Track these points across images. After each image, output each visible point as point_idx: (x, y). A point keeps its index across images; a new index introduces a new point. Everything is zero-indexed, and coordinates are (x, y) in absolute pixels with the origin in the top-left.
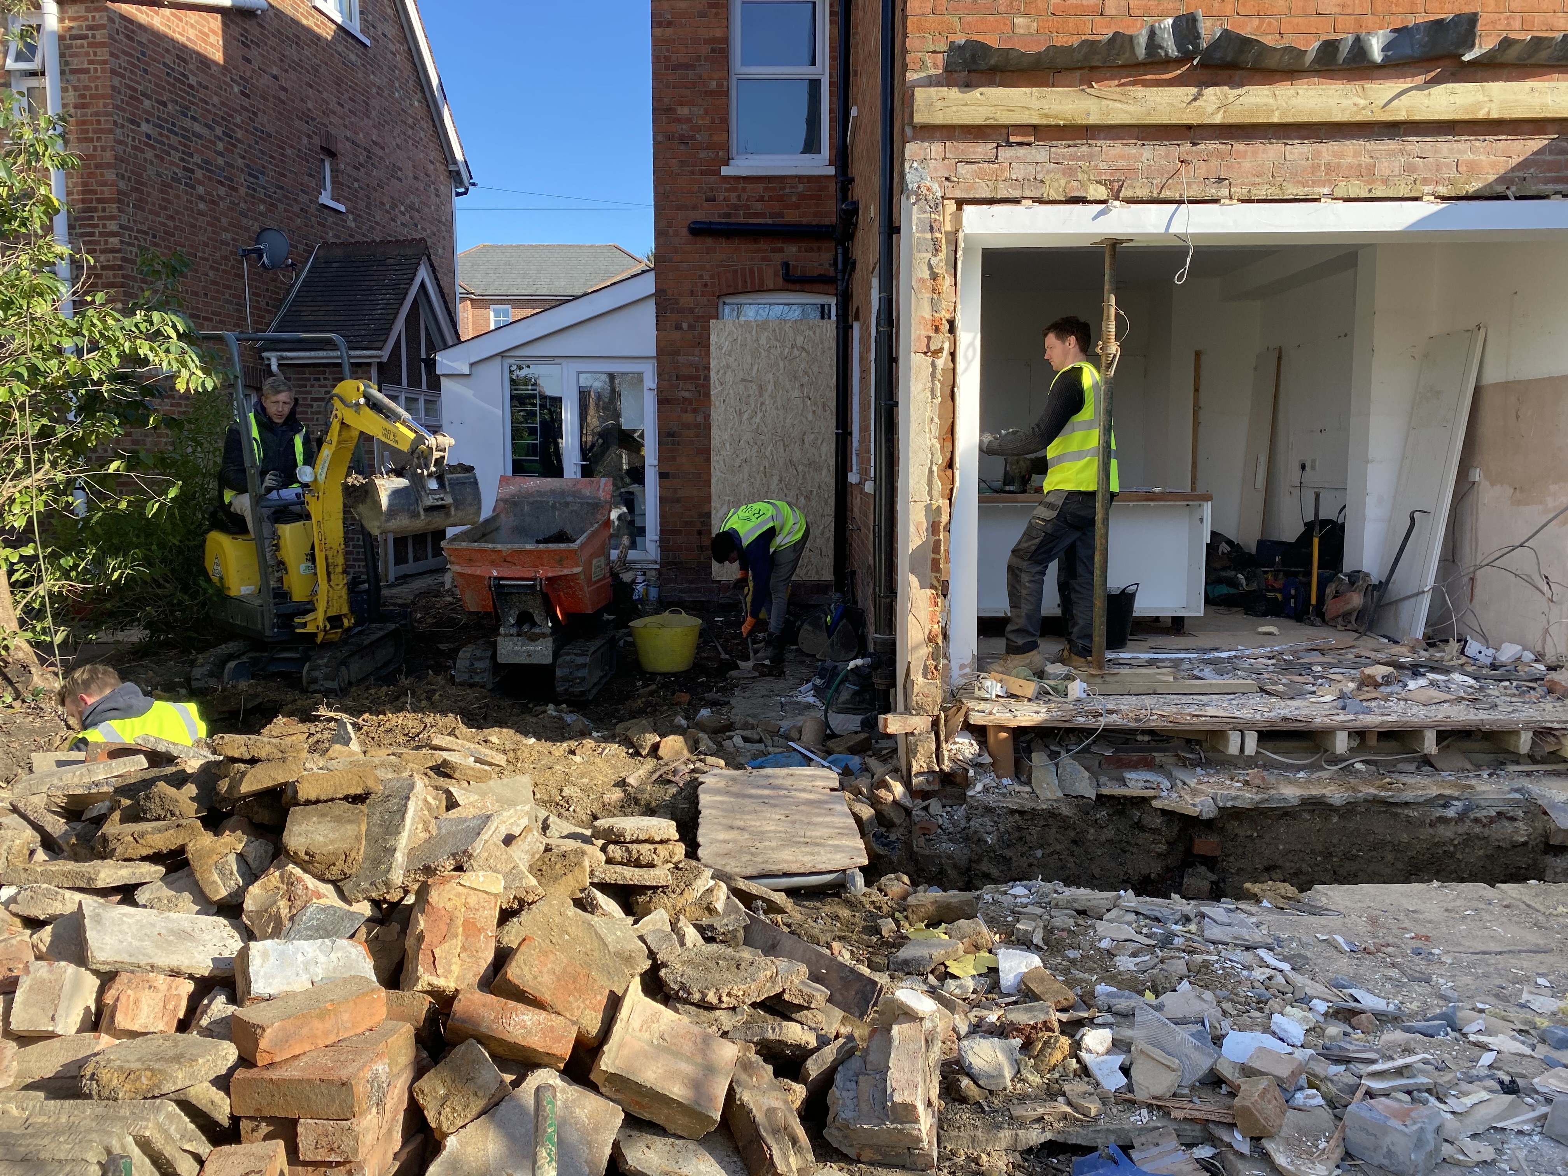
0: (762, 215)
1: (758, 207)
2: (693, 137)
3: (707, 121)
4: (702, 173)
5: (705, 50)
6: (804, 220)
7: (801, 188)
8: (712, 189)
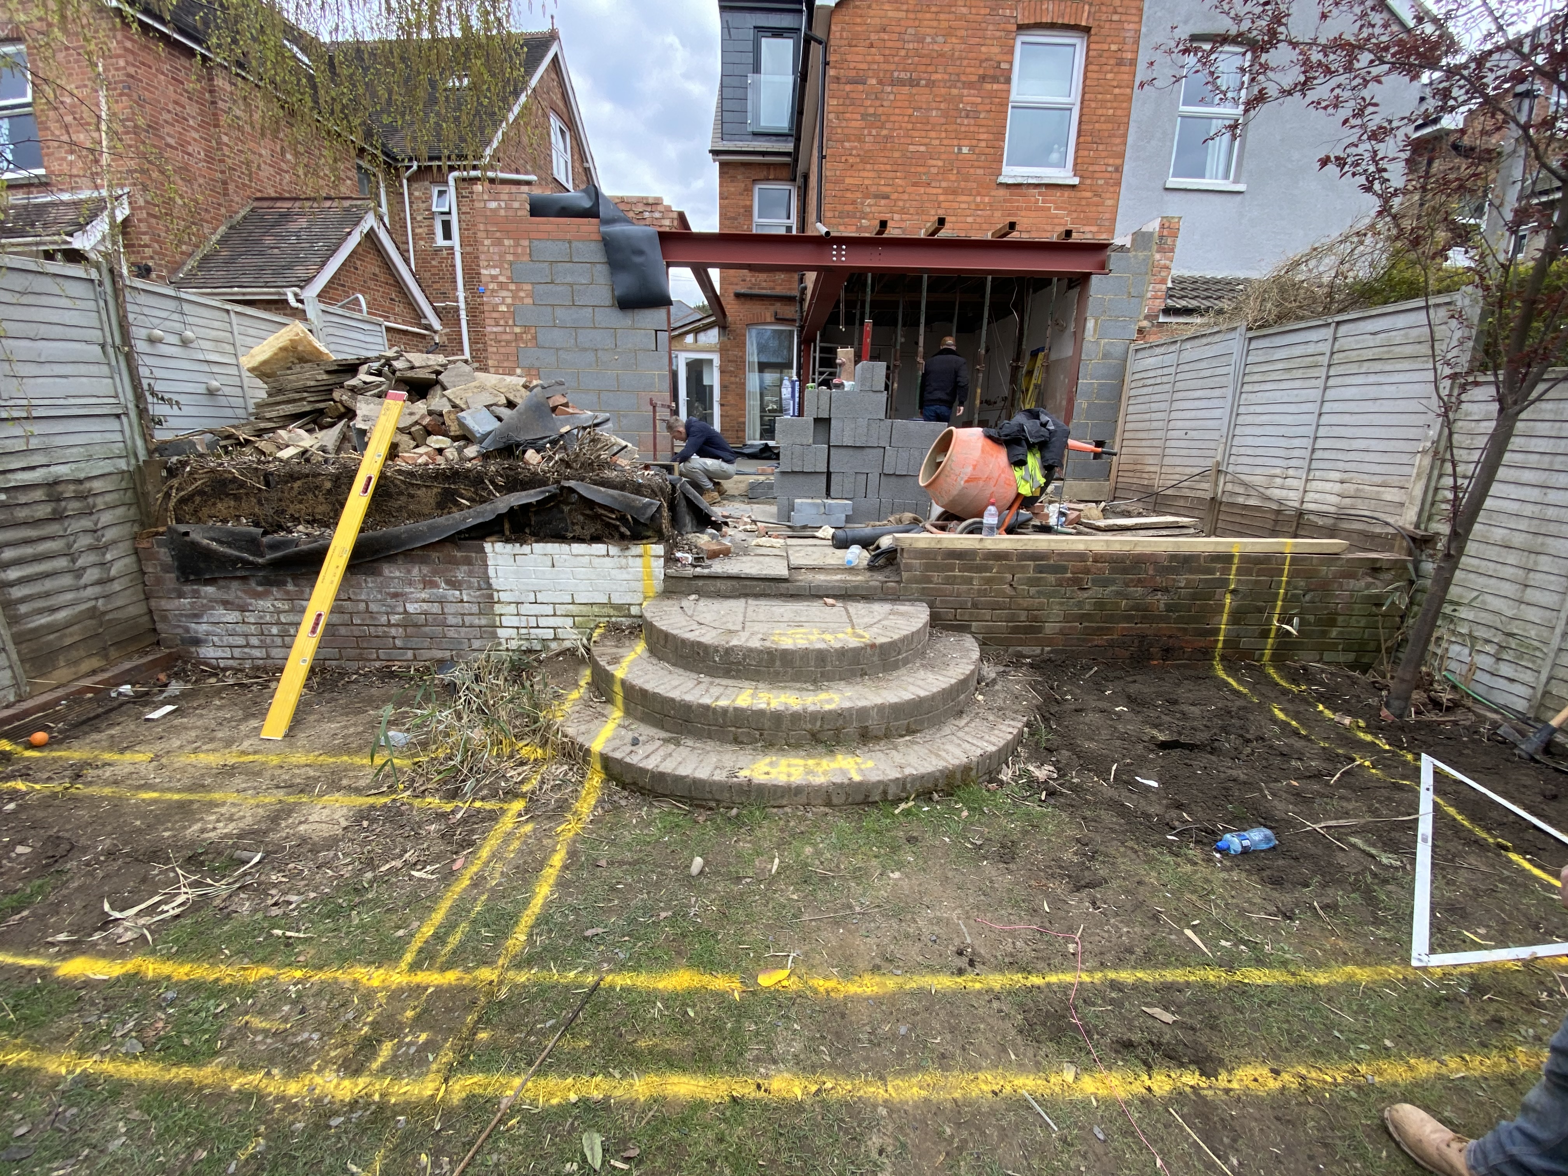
0: (766, 288)
5: (742, 211)
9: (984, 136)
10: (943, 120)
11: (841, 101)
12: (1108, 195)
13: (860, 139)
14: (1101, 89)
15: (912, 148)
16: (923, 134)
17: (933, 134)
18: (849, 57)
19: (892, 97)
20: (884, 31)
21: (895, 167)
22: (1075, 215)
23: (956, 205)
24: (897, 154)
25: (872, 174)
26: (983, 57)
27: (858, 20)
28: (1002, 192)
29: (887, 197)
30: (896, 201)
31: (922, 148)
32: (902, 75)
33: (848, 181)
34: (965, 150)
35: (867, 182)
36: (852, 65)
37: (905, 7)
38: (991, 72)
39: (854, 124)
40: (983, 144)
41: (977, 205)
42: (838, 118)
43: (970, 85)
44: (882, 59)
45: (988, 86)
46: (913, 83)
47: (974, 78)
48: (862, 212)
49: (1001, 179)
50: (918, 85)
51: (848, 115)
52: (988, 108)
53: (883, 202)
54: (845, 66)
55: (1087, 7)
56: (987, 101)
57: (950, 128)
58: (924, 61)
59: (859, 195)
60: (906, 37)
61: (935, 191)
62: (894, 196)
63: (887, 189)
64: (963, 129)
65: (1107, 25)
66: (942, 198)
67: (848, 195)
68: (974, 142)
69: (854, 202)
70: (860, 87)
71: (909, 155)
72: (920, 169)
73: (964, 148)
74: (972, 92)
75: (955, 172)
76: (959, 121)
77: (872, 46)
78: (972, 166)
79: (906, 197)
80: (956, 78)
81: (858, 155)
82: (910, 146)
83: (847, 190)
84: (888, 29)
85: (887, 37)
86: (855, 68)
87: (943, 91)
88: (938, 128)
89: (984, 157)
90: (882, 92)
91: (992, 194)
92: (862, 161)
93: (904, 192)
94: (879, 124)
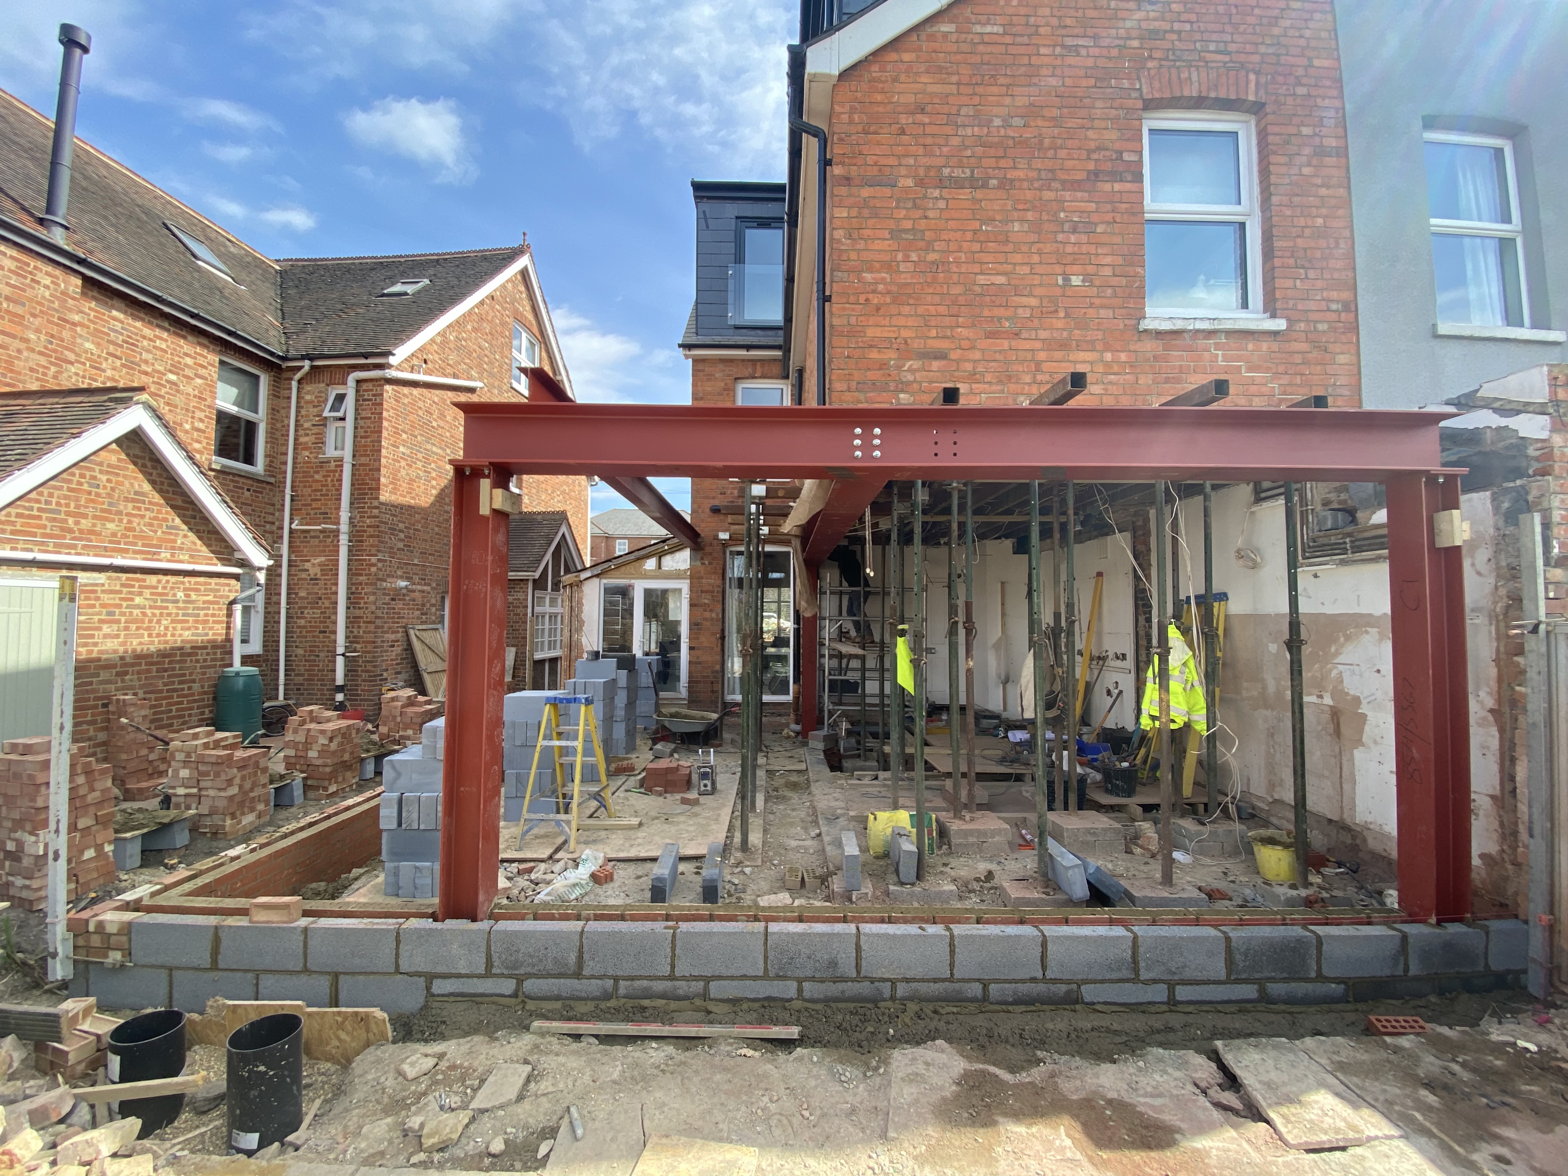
8: (724, 488)
9: (1108, 260)
10: (1033, 237)
11: (854, 212)
12: (1338, 348)
13: (889, 266)
15: (982, 279)
16: (1001, 258)
17: (1018, 258)
18: (865, 149)
19: (942, 204)
20: (923, 111)
21: (955, 310)
22: (1285, 380)
24: (956, 290)
25: (913, 322)
26: (1092, 145)
27: (879, 97)
28: (1149, 346)
29: (941, 356)
30: (958, 361)
31: (1001, 280)
32: (957, 172)
33: (871, 332)
34: (1076, 281)
35: (905, 333)
36: (870, 160)
37: (954, 79)
38: (1108, 166)
39: (878, 245)
40: (1107, 271)
41: (1107, 365)
42: (850, 237)
43: (1075, 185)
44: (921, 150)
45: (1106, 187)
46: (977, 184)
47: (1081, 176)
48: (899, 381)
49: (1147, 324)
50: (985, 186)
51: (866, 232)
52: (1109, 217)
53: (936, 365)
54: (860, 162)
55: (1252, 77)
56: (1107, 207)
57: (1048, 248)
58: (992, 152)
59: (893, 355)
60: (960, 120)
61: (1027, 345)
62: (955, 355)
63: (942, 344)
64: (1069, 249)
65: (1290, 101)
66: (1042, 356)
68: (1091, 269)
69: (883, 365)
70: (887, 191)
71: (978, 289)
72: (1001, 312)
73: (1073, 278)
74: (1079, 195)
75: (1062, 314)
76: (1060, 237)
77: (903, 132)
78: (1092, 305)
79: (977, 355)
80: (1050, 175)
81: (888, 293)
82: (979, 277)
83: (871, 346)
84: (929, 108)
85: (927, 120)
86: (875, 164)
87: (1029, 195)
88: (1025, 248)
89: (1109, 291)
90: (925, 197)
91: (1132, 348)
92: (895, 301)
93: (972, 348)
94: (921, 244)
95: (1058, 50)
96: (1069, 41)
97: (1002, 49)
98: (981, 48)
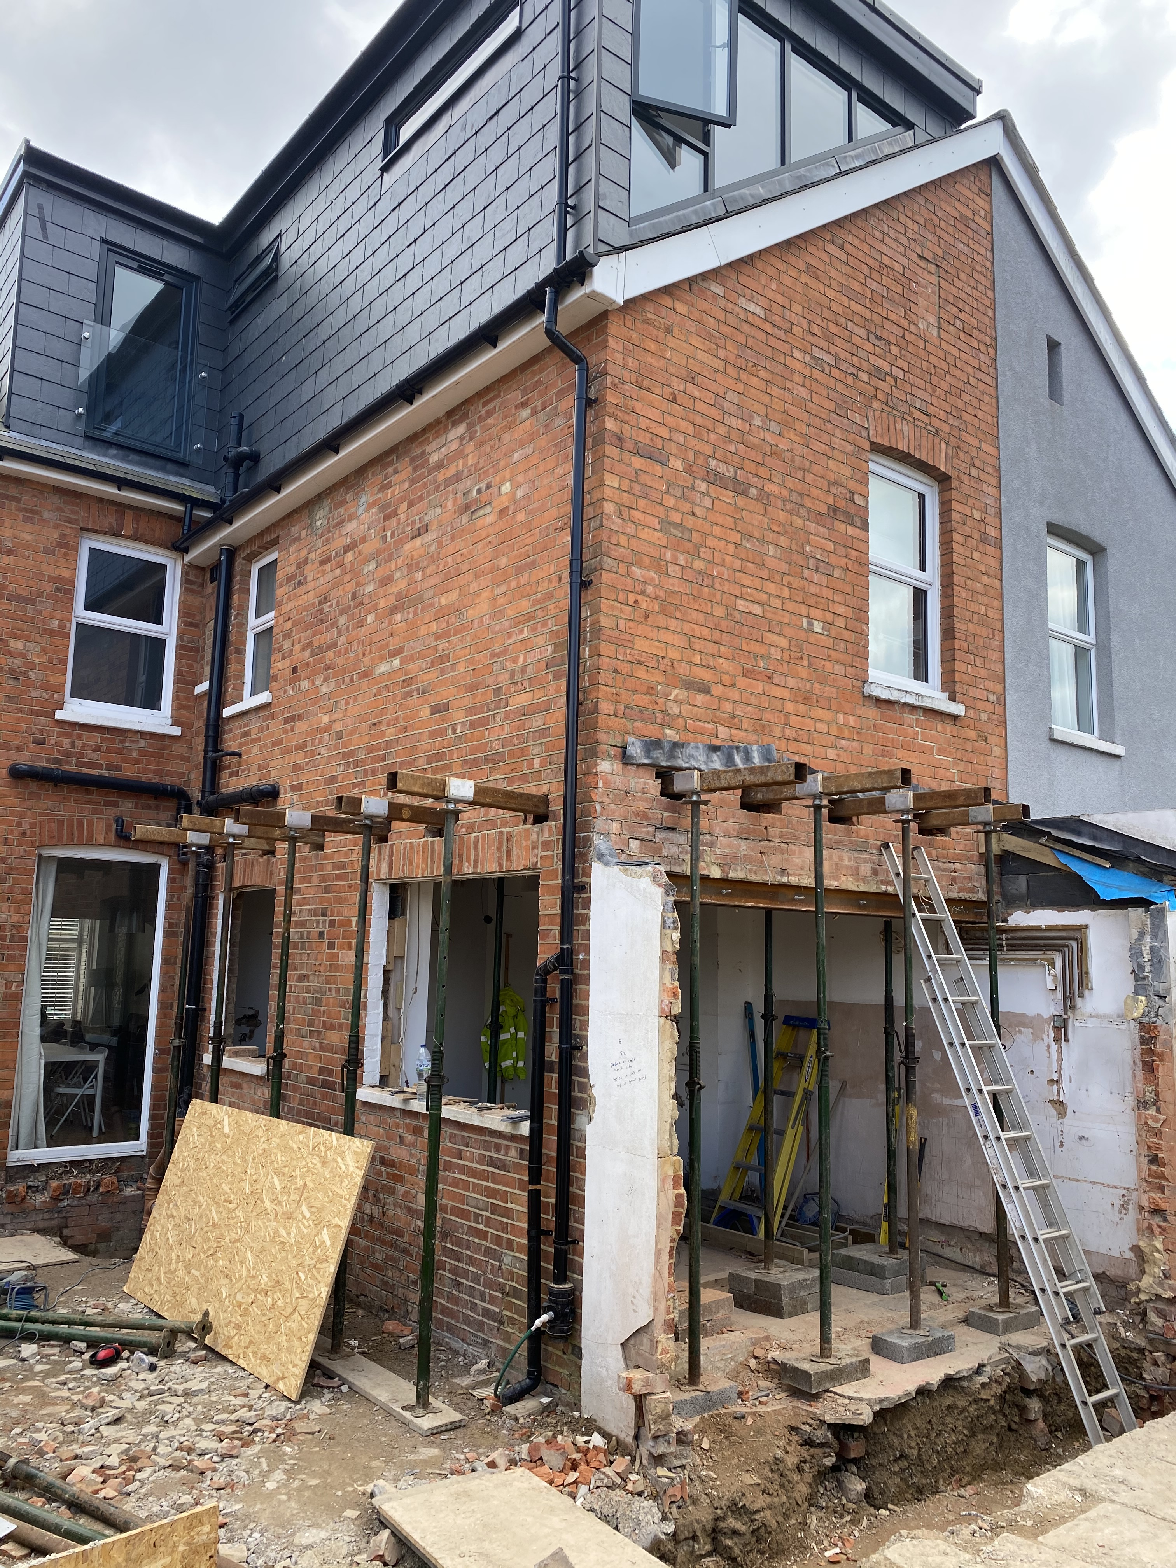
0: (98, 766)
1: (94, 756)
2: (25, 674)
3: (44, 660)
4: (32, 713)
5: (49, 587)
6: (143, 777)
7: (142, 743)
8: (42, 731)
9: (841, 610)
10: (784, 567)
11: (626, 485)
12: (994, 740)
13: (659, 565)
14: (970, 574)
15: (741, 605)
16: (757, 583)
17: (771, 588)
18: (638, 406)
19: (708, 502)
20: (693, 381)
21: (717, 635)
22: (962, 766)
23: (809, 724)
24: (718, 611)
25: (677, 640)
26: (832, 477)
27: (653, 346)
28: (872, 712)
29: (705, 690)
30: (720, 699)
31: (757, 610)
32: (722, 468)
33: (640, 644)
34: (818, 627)
35: (673, 654)
36: (643, 423)
37: (722, 353)
38: (843, 505)
39: (645, 534)
40: (841, 622)
41: (840, 728)
42: (620, 515)
43: (818, 518)
44: (690, 430)
45: (842, 527)
46: (740, 489)
47: (823, 509)
48: (665, 712)
49: (869, 688)
50: (745, 493)
51: (637, 515)
52: (843, 562)
53: (700, 699)
54: (632, 421)
55: (943, 446)
56: (842, 551)
57: (796, 583)
58: (753, 455)
59: (660, 678)
60: (726, 406)
61: (778, 692)
62: (717, 690)
63: (705, 675)
64: (813, 589)
65: (968, 481)
66: (790, 707)
67: (641, 673)
68: (829, 617)
69: (650, 690)
70: (658, 469)
71: (738, 617)
72: (755, 647)
73: (815, 623)
74: (822, 530)
75: (806, 663)
76: (806, 573)
77: (674, 400)
78: (828, 658)
79: (736, 696)
80: (799, 500)
81: (657, 598)
82: (739, 601)
83: (639, 662)
84: (699, 379)
85: (697, 394)
86: (647, 430)
87: (782, 516)
88: (778, 578)
89: (842, 645)
90: (693, 488)
91: (859, 712)
92: (663, 611)
93: (733, 685)
94: (688, 546)
95: (808, 357)
96: (817, 353)
97: (762, 336)
98: (745, 327)
